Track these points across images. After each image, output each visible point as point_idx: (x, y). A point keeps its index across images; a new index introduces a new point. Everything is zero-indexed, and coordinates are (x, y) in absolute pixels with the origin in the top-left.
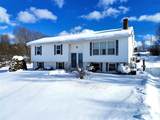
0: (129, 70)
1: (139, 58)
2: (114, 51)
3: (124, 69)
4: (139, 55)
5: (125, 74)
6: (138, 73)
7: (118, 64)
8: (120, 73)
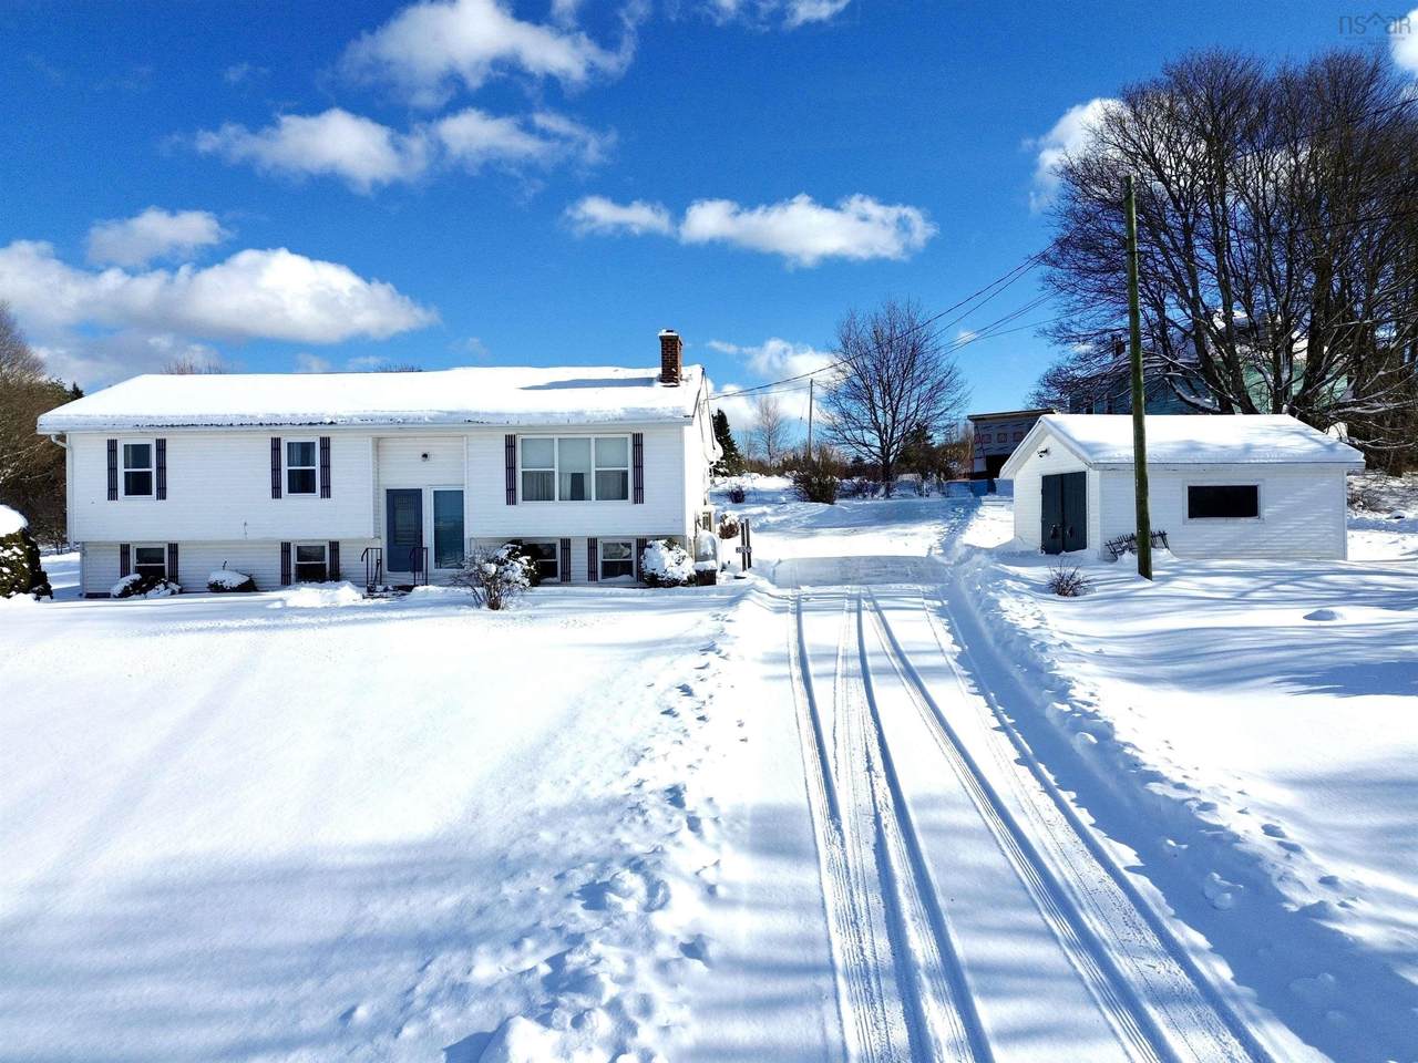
0: (688, 568)
1: (733, 515)
2: (625, 485)
3: (667, 561)
4: (737, 497)
5: (674, 583)
6: (721, 578)
7: (642, 544)
8: (653, 581)
